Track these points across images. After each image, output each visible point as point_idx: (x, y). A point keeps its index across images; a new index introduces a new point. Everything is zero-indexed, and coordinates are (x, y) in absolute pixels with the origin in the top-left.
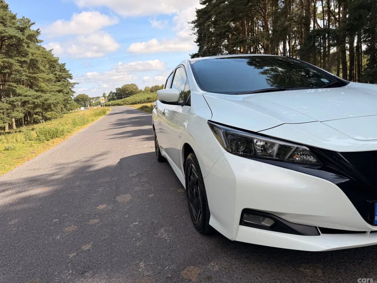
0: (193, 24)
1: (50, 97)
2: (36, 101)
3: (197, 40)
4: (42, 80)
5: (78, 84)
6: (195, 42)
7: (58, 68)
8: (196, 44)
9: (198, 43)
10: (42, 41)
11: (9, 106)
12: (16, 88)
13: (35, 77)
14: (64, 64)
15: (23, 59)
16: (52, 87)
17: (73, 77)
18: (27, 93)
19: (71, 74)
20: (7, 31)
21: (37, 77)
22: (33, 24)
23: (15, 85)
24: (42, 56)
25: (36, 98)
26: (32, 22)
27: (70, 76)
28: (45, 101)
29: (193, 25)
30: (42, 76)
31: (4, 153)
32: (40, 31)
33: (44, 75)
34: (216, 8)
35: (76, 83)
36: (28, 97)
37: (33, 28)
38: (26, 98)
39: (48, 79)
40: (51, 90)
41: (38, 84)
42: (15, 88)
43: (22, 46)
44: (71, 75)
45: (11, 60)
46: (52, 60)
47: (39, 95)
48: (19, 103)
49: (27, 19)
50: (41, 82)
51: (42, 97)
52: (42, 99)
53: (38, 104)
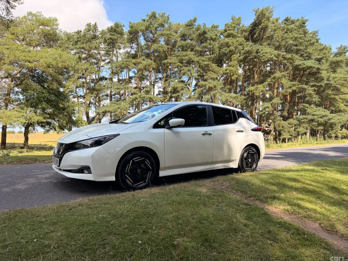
1: (335, 117)
2: (320, 119)
4: (342, 101)
11: (297, 123)
12: (308, 108)
13: (335, 98)
15: (320, 84)
18: (315, 113)
20: (305, 63)
21: (337, 98)
23: (307, 105)
25: (321, 117)
28: (328, 120)
30: (344, 97)
36: (315, 116)
38: (313, 116)
43: (320, 73)
45: (305, 86)
47: (324, 114)
48: (306, 120)
49: (344, 46)
50: (340, 102)
51: (326, 117)
52: (326, 119)
53: (321, 122)
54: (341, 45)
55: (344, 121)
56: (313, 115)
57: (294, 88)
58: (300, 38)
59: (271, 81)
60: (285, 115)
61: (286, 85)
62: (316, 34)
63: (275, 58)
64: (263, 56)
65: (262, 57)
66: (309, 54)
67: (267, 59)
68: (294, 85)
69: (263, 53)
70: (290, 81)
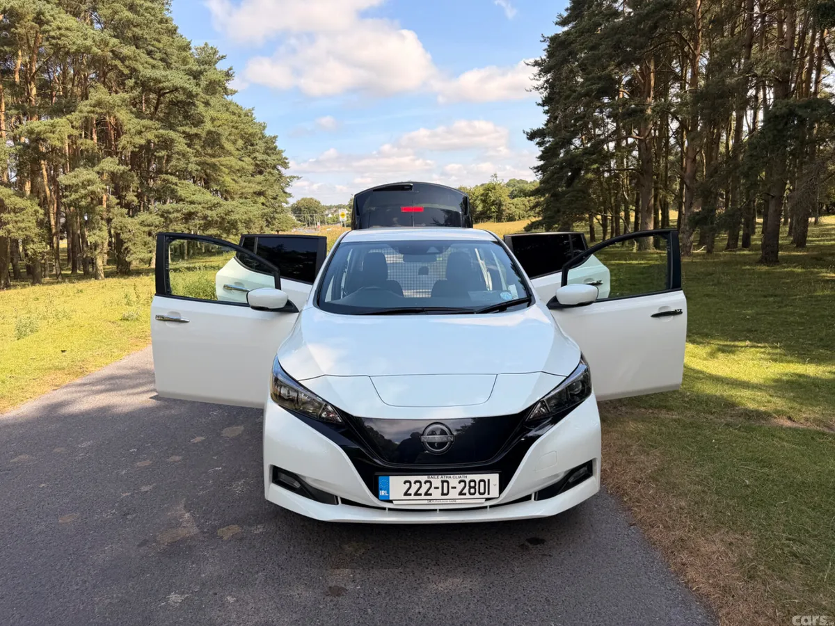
0: (536, 67)
1: (237, 207)
2: (209, 213)
3: (543, 101)
4: (227, 171)
5: (298, 178)
6: (539, 104)
7: (261, 146)
8: (541, 109)
9: (546, 108)
10: (235, 92)
11: (159, 221)
12: (176, 185)
13: (215, 165)
14: (275, 137)
15: (194, 131)
16: (246, 184)
17: (290, 165)
18: (194, 198)
19: (287, 159)
20: (169, 77)
21: (217, 163)
22: (223, 57)
23: (174, 179)
24: (231, 124)
25: (210, 208)
26: (220, 54)
27: (285, 163)
28: (226, 215)
29: (536, 70)
30: (228, 162)
31: (120, 326)
32: (234, 73)
33: (232, 161)
34: (586, 35)
35: (294, 177)
36: (196, 205)
37: (222, 66)
38: (193, 206)
39: (238, 168)
40: (244, 191)
41: (219, 177)
42: (173, 186)
43: (194, 105)
44: (287, 161)
45: (172, 134)
46: (249, 133)
47: (216, 202)
48: (178, 215)
49: (212, 48)
50: (225, 173)
51: (220, 206)
52: (220, 210)
53: (212, 220)
54: (206, 44)
55: (257, 216)
56: (192, 203)
57: (150, 136)
58: (146, 9)
59: (93, 112)
60: (133, 201)
61: (130, 126)
62: (167, 6)
63: (96, 49)
64: (61, 35)
65: (59, 39)
66: (165, 53)
67: (75, 47)
68: (148, 128)
69: (59, 29)
70: (136, 117)
